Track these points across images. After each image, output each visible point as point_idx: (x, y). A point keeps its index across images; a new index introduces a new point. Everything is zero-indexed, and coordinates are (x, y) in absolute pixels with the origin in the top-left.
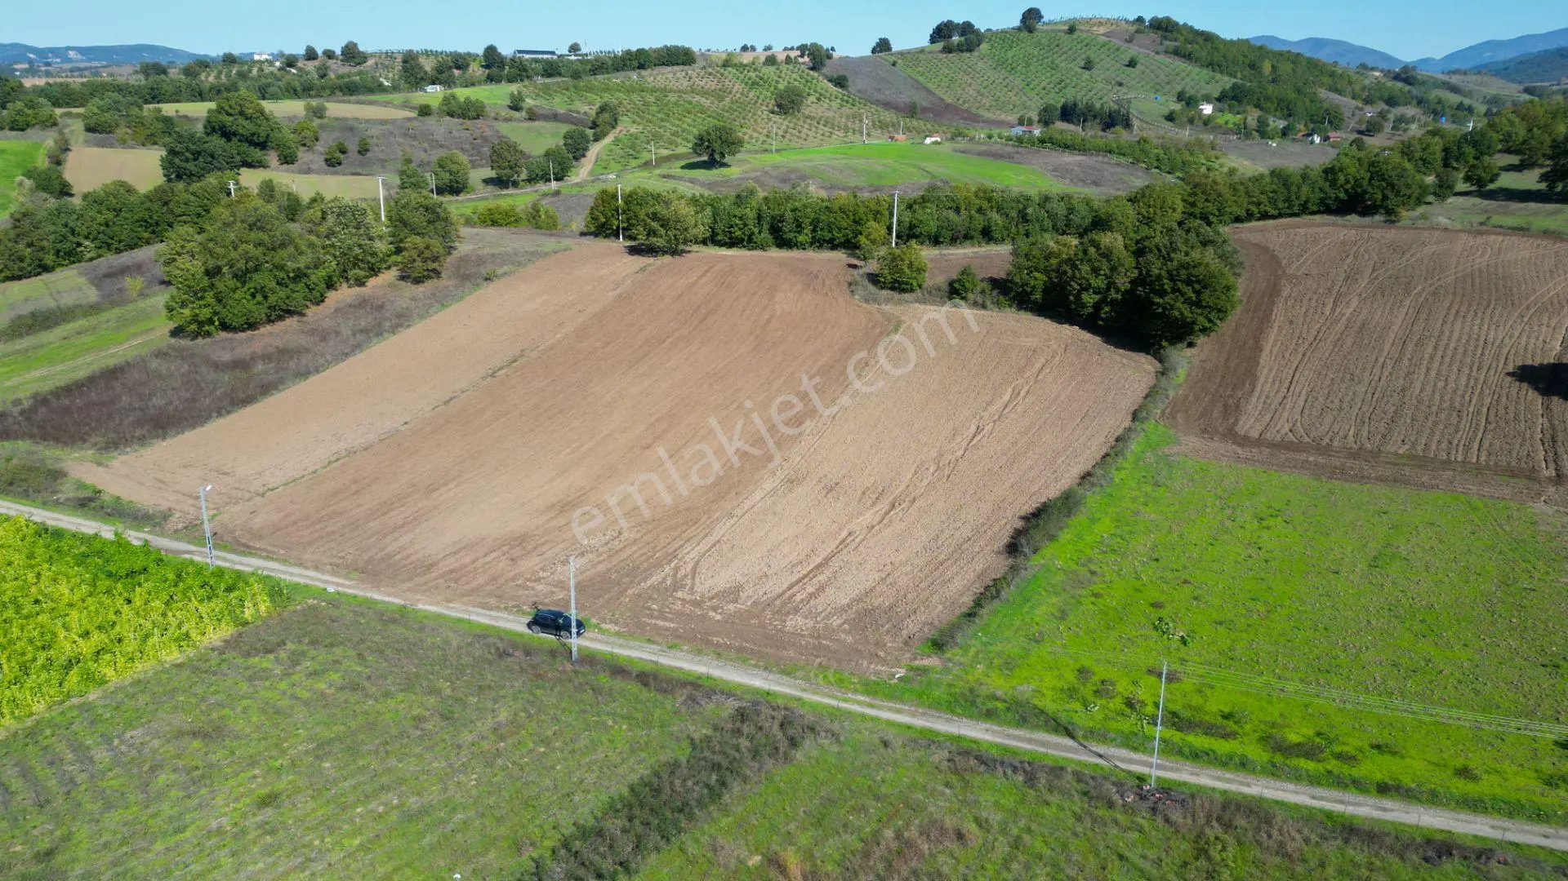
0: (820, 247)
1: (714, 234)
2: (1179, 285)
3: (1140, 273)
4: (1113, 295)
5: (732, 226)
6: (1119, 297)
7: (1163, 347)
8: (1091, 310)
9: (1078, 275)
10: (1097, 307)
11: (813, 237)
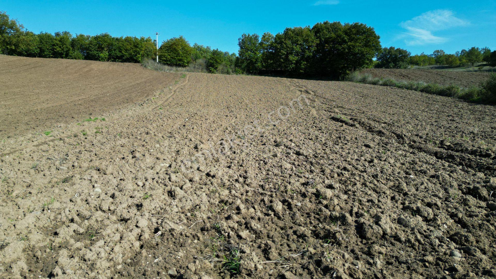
0: (114, 61)
1: (42, 51)
2: (353, 36)
3: (320, 40)
4: (308, 54)
5: (54, 45)
6: (311, 54)
7: (348, 74)
8: (294, 65)
9: (285, 46)
10: (298, 62)
11: (110, 55)
